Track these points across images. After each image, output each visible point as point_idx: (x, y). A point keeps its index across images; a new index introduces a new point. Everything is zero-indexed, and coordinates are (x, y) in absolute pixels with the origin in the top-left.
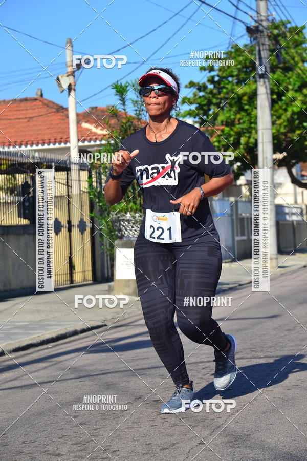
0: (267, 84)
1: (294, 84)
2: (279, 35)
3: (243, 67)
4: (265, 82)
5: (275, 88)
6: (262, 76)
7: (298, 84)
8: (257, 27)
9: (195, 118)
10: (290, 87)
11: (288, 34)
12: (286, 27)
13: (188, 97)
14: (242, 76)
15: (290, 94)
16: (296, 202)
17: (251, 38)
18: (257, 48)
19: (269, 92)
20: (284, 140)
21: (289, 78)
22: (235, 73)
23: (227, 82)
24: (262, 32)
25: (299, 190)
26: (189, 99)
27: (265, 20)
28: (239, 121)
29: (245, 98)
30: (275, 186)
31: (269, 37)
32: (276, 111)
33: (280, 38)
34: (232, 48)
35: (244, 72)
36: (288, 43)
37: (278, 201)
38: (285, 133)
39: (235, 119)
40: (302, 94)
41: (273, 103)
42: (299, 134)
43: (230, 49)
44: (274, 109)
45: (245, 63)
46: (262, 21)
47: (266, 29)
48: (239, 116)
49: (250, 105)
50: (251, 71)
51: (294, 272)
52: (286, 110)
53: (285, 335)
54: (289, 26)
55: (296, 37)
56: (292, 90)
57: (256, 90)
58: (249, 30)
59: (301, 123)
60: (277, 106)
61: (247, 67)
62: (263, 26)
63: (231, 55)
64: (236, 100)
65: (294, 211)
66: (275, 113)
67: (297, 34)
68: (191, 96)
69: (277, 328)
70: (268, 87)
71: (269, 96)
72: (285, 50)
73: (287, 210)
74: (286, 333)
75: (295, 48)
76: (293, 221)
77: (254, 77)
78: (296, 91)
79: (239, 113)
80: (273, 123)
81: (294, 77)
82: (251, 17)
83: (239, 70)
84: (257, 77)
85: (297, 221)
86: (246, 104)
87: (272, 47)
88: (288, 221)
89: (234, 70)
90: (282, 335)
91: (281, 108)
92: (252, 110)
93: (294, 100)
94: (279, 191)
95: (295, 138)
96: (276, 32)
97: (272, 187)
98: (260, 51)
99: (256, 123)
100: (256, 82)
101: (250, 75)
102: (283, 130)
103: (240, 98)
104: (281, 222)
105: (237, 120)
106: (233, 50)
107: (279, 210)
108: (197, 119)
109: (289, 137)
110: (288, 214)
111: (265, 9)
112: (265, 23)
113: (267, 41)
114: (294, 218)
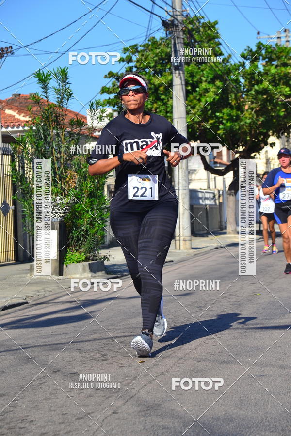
0: (182, 75)
1: (208, 77)
2: (193, 30)
3: (160, 59)
4: (180, 74)
5: (190, 79)
6: (177, 68)
7: (211, 76)
8: (172, 22)
9: (114, 107)
10: (204, 79)
11: (202, 29)
12: (200, 22)
13: (108, 86)
14: (159, 67)
15: (204, 85)
16: (209, 188)
17: (166, 31)
18: (173, 42)
19: (183, 83)
20: (198, 129)
21: (202, 71)
22: (152, 65)
23: (144, 73)
24: (177, 26)
25: (212, 176)
26: (109, 88)
27: (180, 15)
28: (156, 110)
29: (162, 88)
30: (190, 172)
31: (184, 31)
32: (191, 101)
33: (194, 33)
34: (149, 40)
35: (160, 63)
36: (202, 38)
37: (192, 186)
38: (199, 122)
39: (152, 108)
40: (215, 85)
41: (188, 93)
42: (211, 124)
43: (147, 42)
44: (188, 99)
45: (162, 56)
46: (177, 15)
47: (181, 23)
48: (155, 105)
49: (166, 96)
50: (167, 63)
51: (206, 253)
52: (199, 100)
53: (197, 312)
54: (202, 21)
55: (209, 32)
56: (206, 81)
57: (172, 80)
58: (164, 23)
59: (214, 113)
60: (191, 97)
61: (163, 59)
62: (177, 20)
63: (148, 47)
64: (153, 90)
65: (207, 195)
66: (190, 103)
67: (210, 29)
68: (110, 85)
69: (189, 305)
70: (183, 79)
71: (184, 87)
72: (199, 44)
73: (200, 195)
74: (198, 310)
75: (208, 42)
76: (206, 205)
77: (170, 69)
78: (209, 83)
79: (156, 103)
80: (188, 113)
81: (207, 70)
82: (167, 12)
83: (156, 62)
84: (172, 68)
85: (210, 205)
86: (162, 94)
87: (187, 41)
88: (202, 205)
89: (151, 62)
90: (194, 311)
91: (195, 98)
92: (168, 101)
93: (206, 91)
94: (193, 177)
95: (208, 127)
96: (190, 26)
97: (187, 173)
98: (175, 44)
99: (171, 113)
100: (171, 73)
101: (166, 66)
102: (196, 120)
103: (157, 88)
104: (194, 207)
105: (153, 109)
106: (150, 43)
107: (193, 195)
108: (116, 108)
109: (203, 126)
110: (201, 198)
111: (180, 4)
112: (179, 18)
113: (182, 35)
114: (207, 202)
